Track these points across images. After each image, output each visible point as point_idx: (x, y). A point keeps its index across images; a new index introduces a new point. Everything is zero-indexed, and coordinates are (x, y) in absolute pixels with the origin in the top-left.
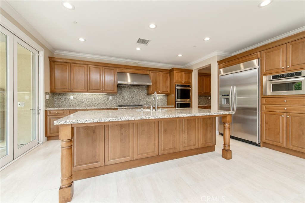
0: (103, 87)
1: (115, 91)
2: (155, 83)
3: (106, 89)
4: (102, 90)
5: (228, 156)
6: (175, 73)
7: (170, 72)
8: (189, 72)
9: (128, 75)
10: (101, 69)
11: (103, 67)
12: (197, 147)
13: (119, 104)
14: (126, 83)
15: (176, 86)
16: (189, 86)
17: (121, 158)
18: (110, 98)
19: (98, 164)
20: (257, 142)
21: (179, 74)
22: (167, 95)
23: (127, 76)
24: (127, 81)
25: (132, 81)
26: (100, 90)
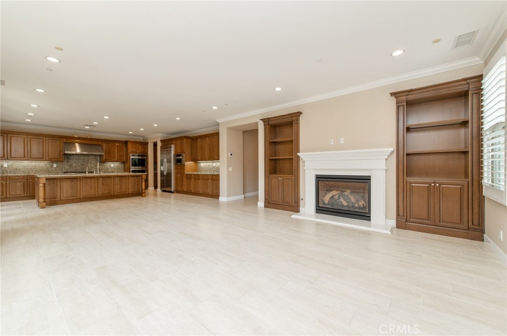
0: (47, 156)
1: (61, 159)
2: (108, 152)
3: (50, 157)
4: (46, 158)
5: (143, 195)
6: (130, 145)
7: (126, 142)
8: (145, 144)
9: (77, 145)
10: (44, 139)
11: (47, 138)
12: (127, 193)
13: (65, 171)
14: (74, 152)
15: (131, 155)
16: (144, 156)
17: (72, 197)
18: (55, 165)
19: (56, 199)
20: (172, 190)
21: (134, 146)
22: (124, 163)
23: (75, 147)
24: (75, 151)
25: (81, 151)
26: (43, 158)
